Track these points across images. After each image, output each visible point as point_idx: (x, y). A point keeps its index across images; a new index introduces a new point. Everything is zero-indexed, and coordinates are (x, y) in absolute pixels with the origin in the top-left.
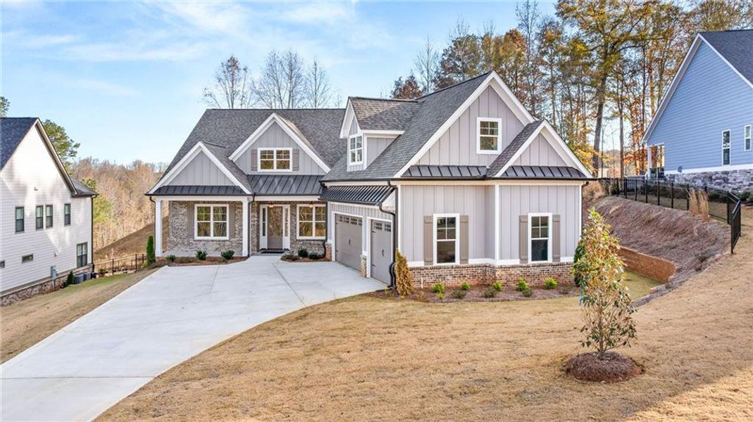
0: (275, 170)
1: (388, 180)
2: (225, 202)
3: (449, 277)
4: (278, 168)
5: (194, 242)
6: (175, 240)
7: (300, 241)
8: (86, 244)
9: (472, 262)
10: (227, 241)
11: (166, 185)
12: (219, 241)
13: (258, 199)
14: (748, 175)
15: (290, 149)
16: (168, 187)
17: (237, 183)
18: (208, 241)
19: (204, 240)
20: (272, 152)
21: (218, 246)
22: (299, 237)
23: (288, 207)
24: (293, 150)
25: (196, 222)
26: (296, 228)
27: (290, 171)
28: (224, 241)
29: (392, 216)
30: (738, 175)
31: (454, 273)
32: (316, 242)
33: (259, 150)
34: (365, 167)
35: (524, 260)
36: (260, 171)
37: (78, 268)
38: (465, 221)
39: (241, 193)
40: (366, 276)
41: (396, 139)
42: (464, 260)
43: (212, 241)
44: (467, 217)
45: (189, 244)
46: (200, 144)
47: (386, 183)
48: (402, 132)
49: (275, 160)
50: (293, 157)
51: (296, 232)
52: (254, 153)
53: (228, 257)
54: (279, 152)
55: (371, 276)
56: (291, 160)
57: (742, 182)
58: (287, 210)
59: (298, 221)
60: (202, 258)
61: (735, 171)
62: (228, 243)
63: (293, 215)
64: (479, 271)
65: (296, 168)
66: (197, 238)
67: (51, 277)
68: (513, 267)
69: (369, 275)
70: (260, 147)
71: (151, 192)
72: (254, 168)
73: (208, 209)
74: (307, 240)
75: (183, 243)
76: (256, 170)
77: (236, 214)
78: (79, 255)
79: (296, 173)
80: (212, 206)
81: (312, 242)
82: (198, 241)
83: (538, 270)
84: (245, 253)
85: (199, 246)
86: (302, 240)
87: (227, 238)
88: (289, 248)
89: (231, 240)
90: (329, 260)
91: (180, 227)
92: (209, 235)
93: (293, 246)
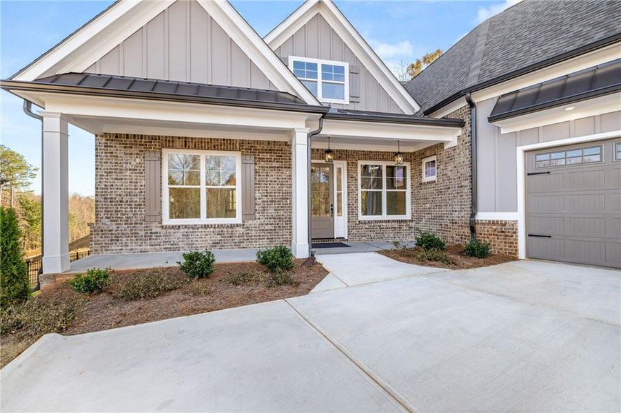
4: (324, 96)
5: (163, 231)
6: (113, 226)
7: (364, 222)
10: (237, 225)
12: (220, 226)
15: (345, 65)
18: (195, 227)
19: (186, 227)
20: (314, 66)
21: (219, 237)
22: (362, 218)
23: (344, 163)
24: (350, 67)
25: (167, 187)
26: (356, 201)
27: (345, 102)
28: (232, 226)
32: (390, 225)
33: (292, 59)
43: (206, 227)
45: (149, 235)
49: (320, 80)
50: (350, 78)
51: (357, 207)
56: (346, 83)
58: (339, 170)
59: (360, 190)
62: (241, 230)
63: (351, 178)
65: (354, 99)
66: (167, 221)
70: (293, 55)
71: (29, 76)
73: (194, 161)
74: (376, 222)
75: (135, 234)
79: (354, 107)
81: (384, 224)
82: (173, 227)
85: (172, 239)
86: (368, 222)
87: (238, 219)
88: (346, 238)
89: (247, 224)
90: (512, 257)
91: (128, 198)
92: (197, 215)
93: (354, 231)
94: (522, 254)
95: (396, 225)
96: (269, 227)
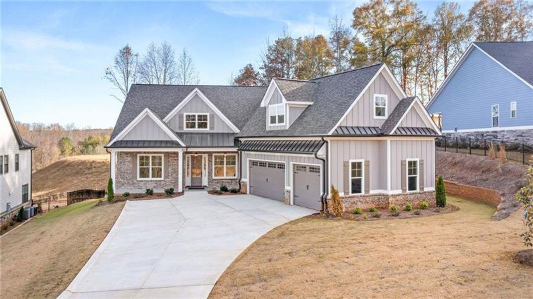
0: (196, 129)
1: (322, 137)
2: (161, 153)
3: (359, 203)
4: (199, 128)
5: (137, 182)
6: (122, 181)
7: (215, 180)
8: (27, 185)
9: (372, 192)
10: (162, 181)
11: (119, 140)
12: (156, 181)
13: (189, 150)
14: (514, 133)
15: (208, 114)
16: (121, 141)
17: (175, 138)
18: (148, 181)
19: (145, 181)
20: (194, 116)
21: (156, 185)
22: (214, 177)
23: (206, 156)
24: (210, 115)
25: (138, 167)
26: (212, 171)
27: (208, 130)
28: (160, 181)
29: (322, 161)
30: (505, 133)
31: (362, 200)
32: (227, 181)
33: (185, 114)
34: (288, 128)
35: (404, 190)
36: (185, 129)
37: (23, 203)
38: (367, 165)
39: (178, 146)
40: (290, 204)
41: (307, 108)
42: (367, 191)
43: (151, 181)
44: (369, 161)
45: (133, 184)
46: (147, 109)
47: (320, 139)
48: (311, 103)
49: (197, 122)
50: (210, 120)
51: (212, 173)
52: (181, 117)
53: (170, 193)
54: (199, 116)
55: (294, 204)
56: (208, 122)
57: (509, 138)
58: (205, 158)
59: (214, 166)
60: (150, 194)
61: (504, 131)
63: (210, 161)
64: (376, 199)
65: (212, 128)
66: (139, 179)
67: (7, 211)
68: (399, 195)
69: (292, 203)
70: (186, 112)
71: (108, 146)
72: (181, 128)
73: (148, 158)
74: (220, 179)
75: (129, 183)
76: (183, 129)
77: (169, 161)
78: (24, 194)
79: (212, 131)
80: (150, 156)
81: (224, 181)
82: (140, 181)
83: (412, 197)
84: (180, 190)
85: (140, 185)
86: (217, 180)
87: (162, 179)
88: (207, 185)
89: (166, 180)
90: (245, 193)
91: (126, 171)
92: (148, 177)
93: (211, 183)
94: (248, 192)
95: (230, 181)
96: (174, 181)
